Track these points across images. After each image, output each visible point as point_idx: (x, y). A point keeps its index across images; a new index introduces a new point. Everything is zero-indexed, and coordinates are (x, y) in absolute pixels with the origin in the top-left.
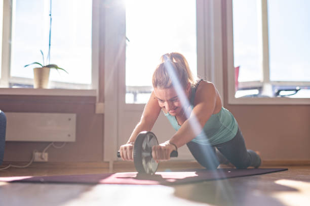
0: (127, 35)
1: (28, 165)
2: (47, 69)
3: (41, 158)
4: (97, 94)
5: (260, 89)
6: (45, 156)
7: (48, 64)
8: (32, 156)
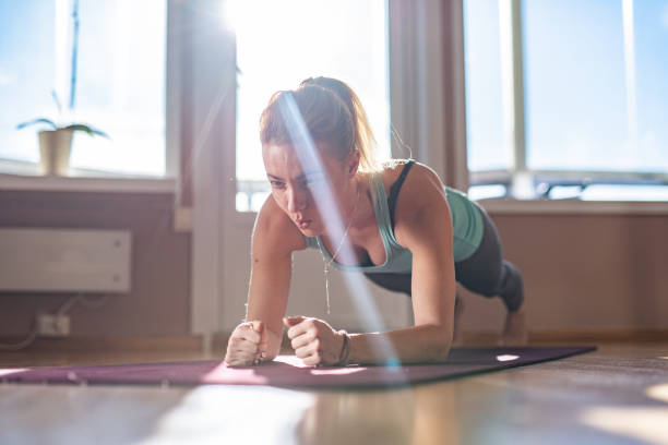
0: (240, 64)
1: (25, 343)
2: (66, 133)
3: (55, 326)
4: (177, 189)
5: (507, 183)
6: (64, 325)
7: (69, 124)
8: (34, 324)
